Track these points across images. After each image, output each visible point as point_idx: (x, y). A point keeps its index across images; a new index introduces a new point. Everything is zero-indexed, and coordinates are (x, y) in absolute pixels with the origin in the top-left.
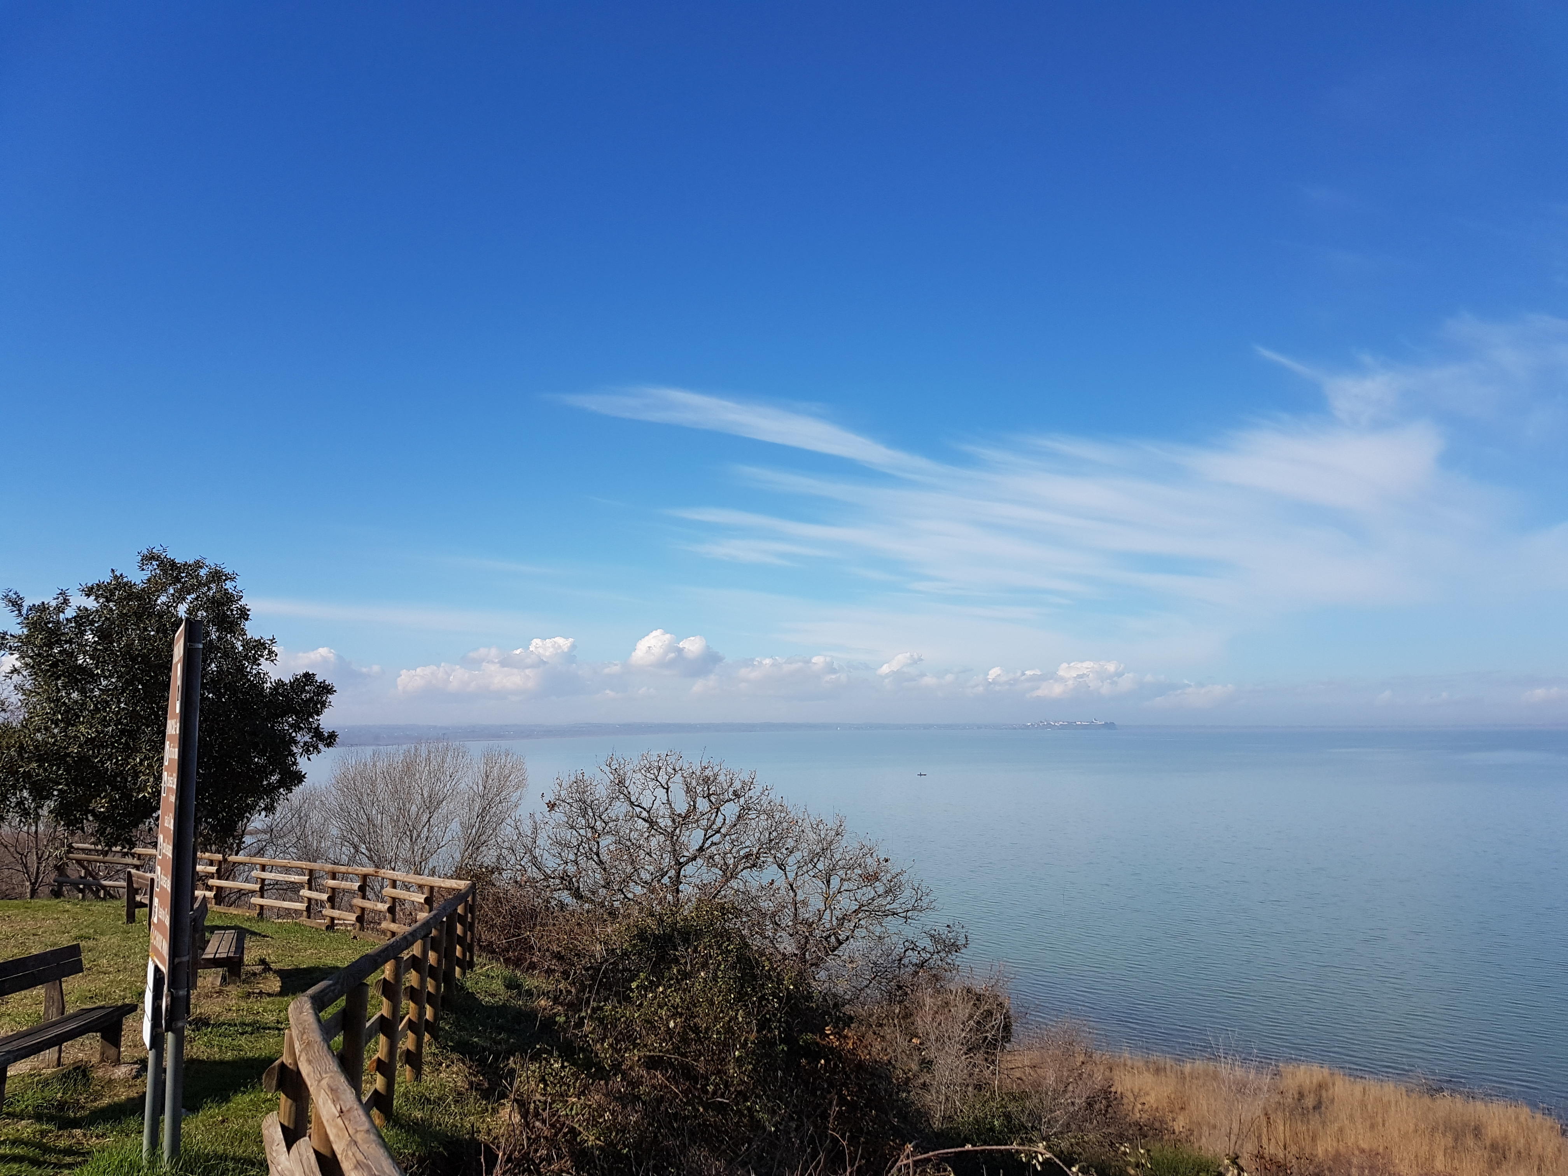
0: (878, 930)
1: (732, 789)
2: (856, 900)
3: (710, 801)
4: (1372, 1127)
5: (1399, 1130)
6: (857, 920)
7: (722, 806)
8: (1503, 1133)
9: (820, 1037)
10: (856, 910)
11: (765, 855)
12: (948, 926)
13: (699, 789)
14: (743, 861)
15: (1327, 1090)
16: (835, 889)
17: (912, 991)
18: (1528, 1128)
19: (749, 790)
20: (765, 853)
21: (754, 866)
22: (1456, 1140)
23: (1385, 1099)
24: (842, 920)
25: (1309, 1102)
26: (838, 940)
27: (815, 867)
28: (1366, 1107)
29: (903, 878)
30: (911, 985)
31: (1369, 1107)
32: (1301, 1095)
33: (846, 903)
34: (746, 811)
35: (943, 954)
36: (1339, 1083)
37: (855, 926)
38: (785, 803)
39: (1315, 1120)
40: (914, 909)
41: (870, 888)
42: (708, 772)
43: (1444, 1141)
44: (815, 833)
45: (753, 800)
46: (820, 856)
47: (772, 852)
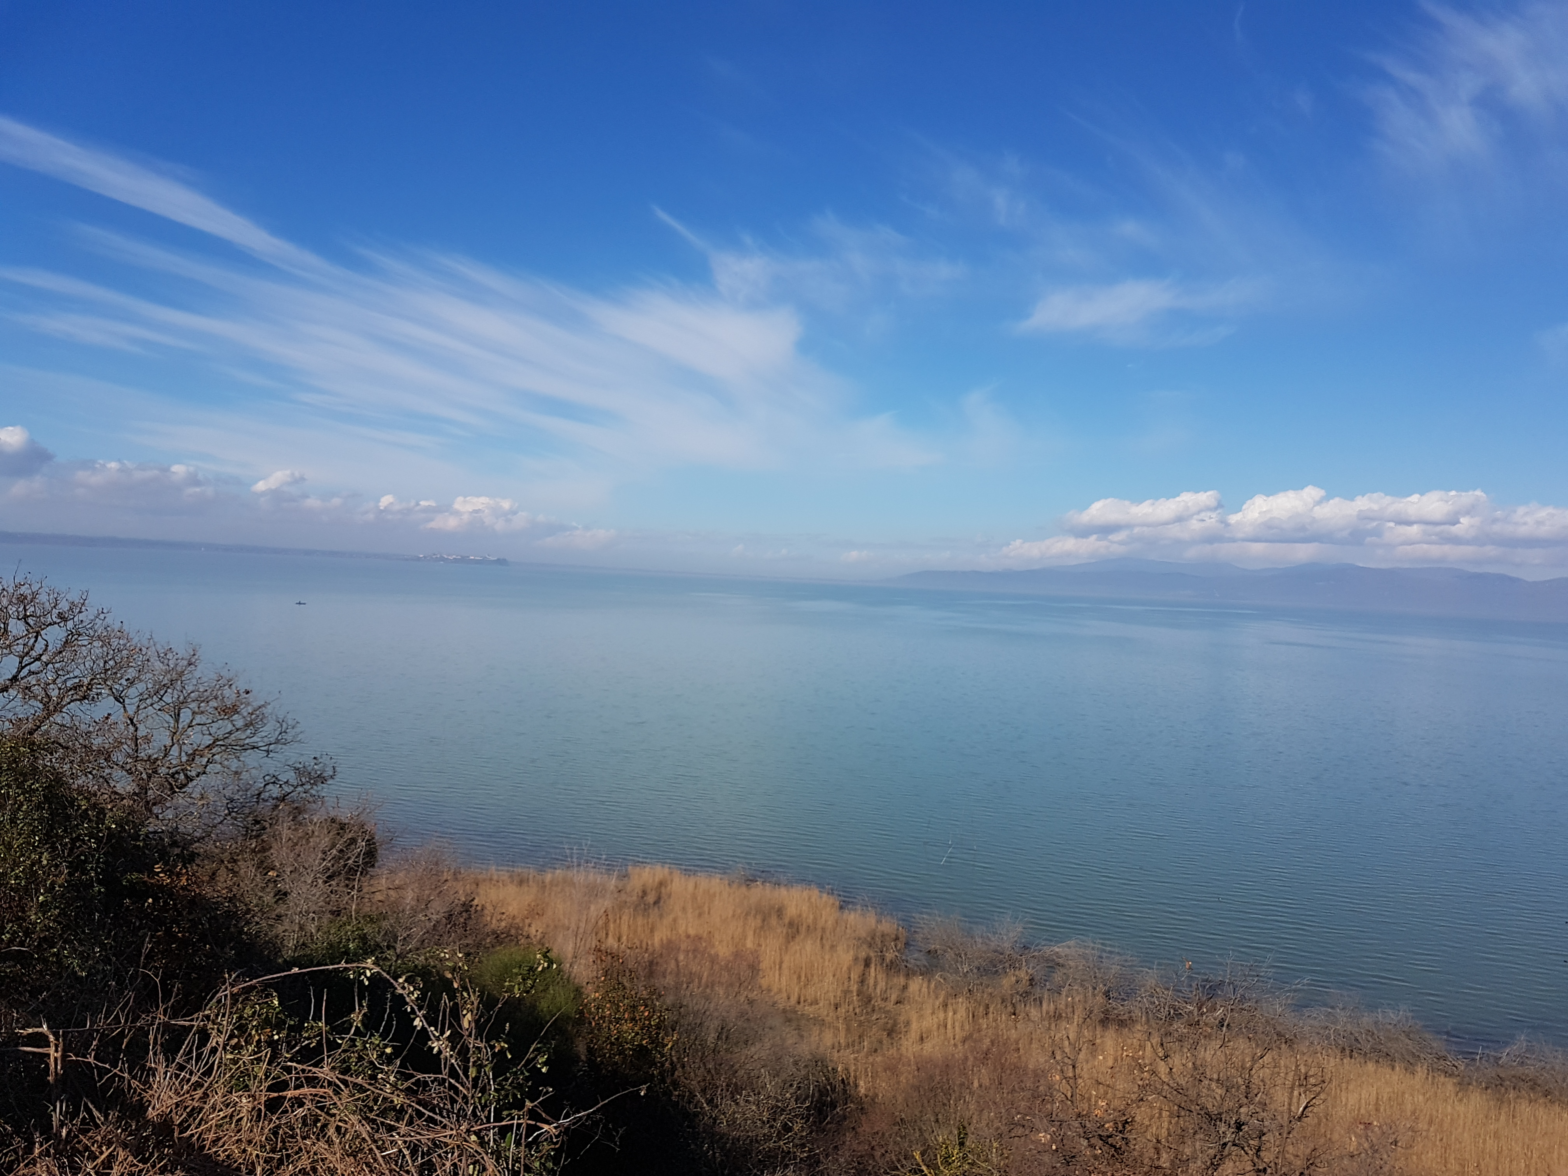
0: (234, 765)
1: (57, 611)
2: (210, 734)
3: (27, 623)
4: (700, 915)
5: (721, 916)
6: (211, 755)
7: (43, 629)
8: (798, 912)
9: (148, 876)
10: (210, 745)
11: (99, 686)
12: (315, 758)
13: (12, 610)
14: (70, 693)
15: (666, 887)
16: (185, 723)
17: (271, 824)
18: (816, 907)
19: (80, 612)
20: (100, 684)
21: (84, 698)
22: (764, 921)
23: (712, 891)
24: (192, 757)
25: (651, 898)
26: (186, 776)
27: (161, 699)
28: (696, 899)
29: (267, 711)
30: (270, 819)
31: (699, 898)
32: (645, 893)
33: (197, 738)
34: (76, 637)
35: (308, 787)
36: (676, 880)
37: (208, 761)
38: (125, 627)
39: (654, 913)
40: (277, 742)
41: (226, 721)
42: (23, 590)
43: (754, 922)
44: (163, 663)
45: (84, 624)
46: (168, 687)
47: (108, 683)
